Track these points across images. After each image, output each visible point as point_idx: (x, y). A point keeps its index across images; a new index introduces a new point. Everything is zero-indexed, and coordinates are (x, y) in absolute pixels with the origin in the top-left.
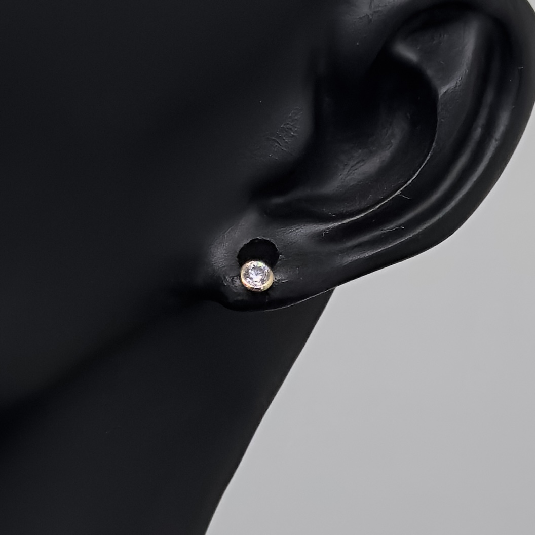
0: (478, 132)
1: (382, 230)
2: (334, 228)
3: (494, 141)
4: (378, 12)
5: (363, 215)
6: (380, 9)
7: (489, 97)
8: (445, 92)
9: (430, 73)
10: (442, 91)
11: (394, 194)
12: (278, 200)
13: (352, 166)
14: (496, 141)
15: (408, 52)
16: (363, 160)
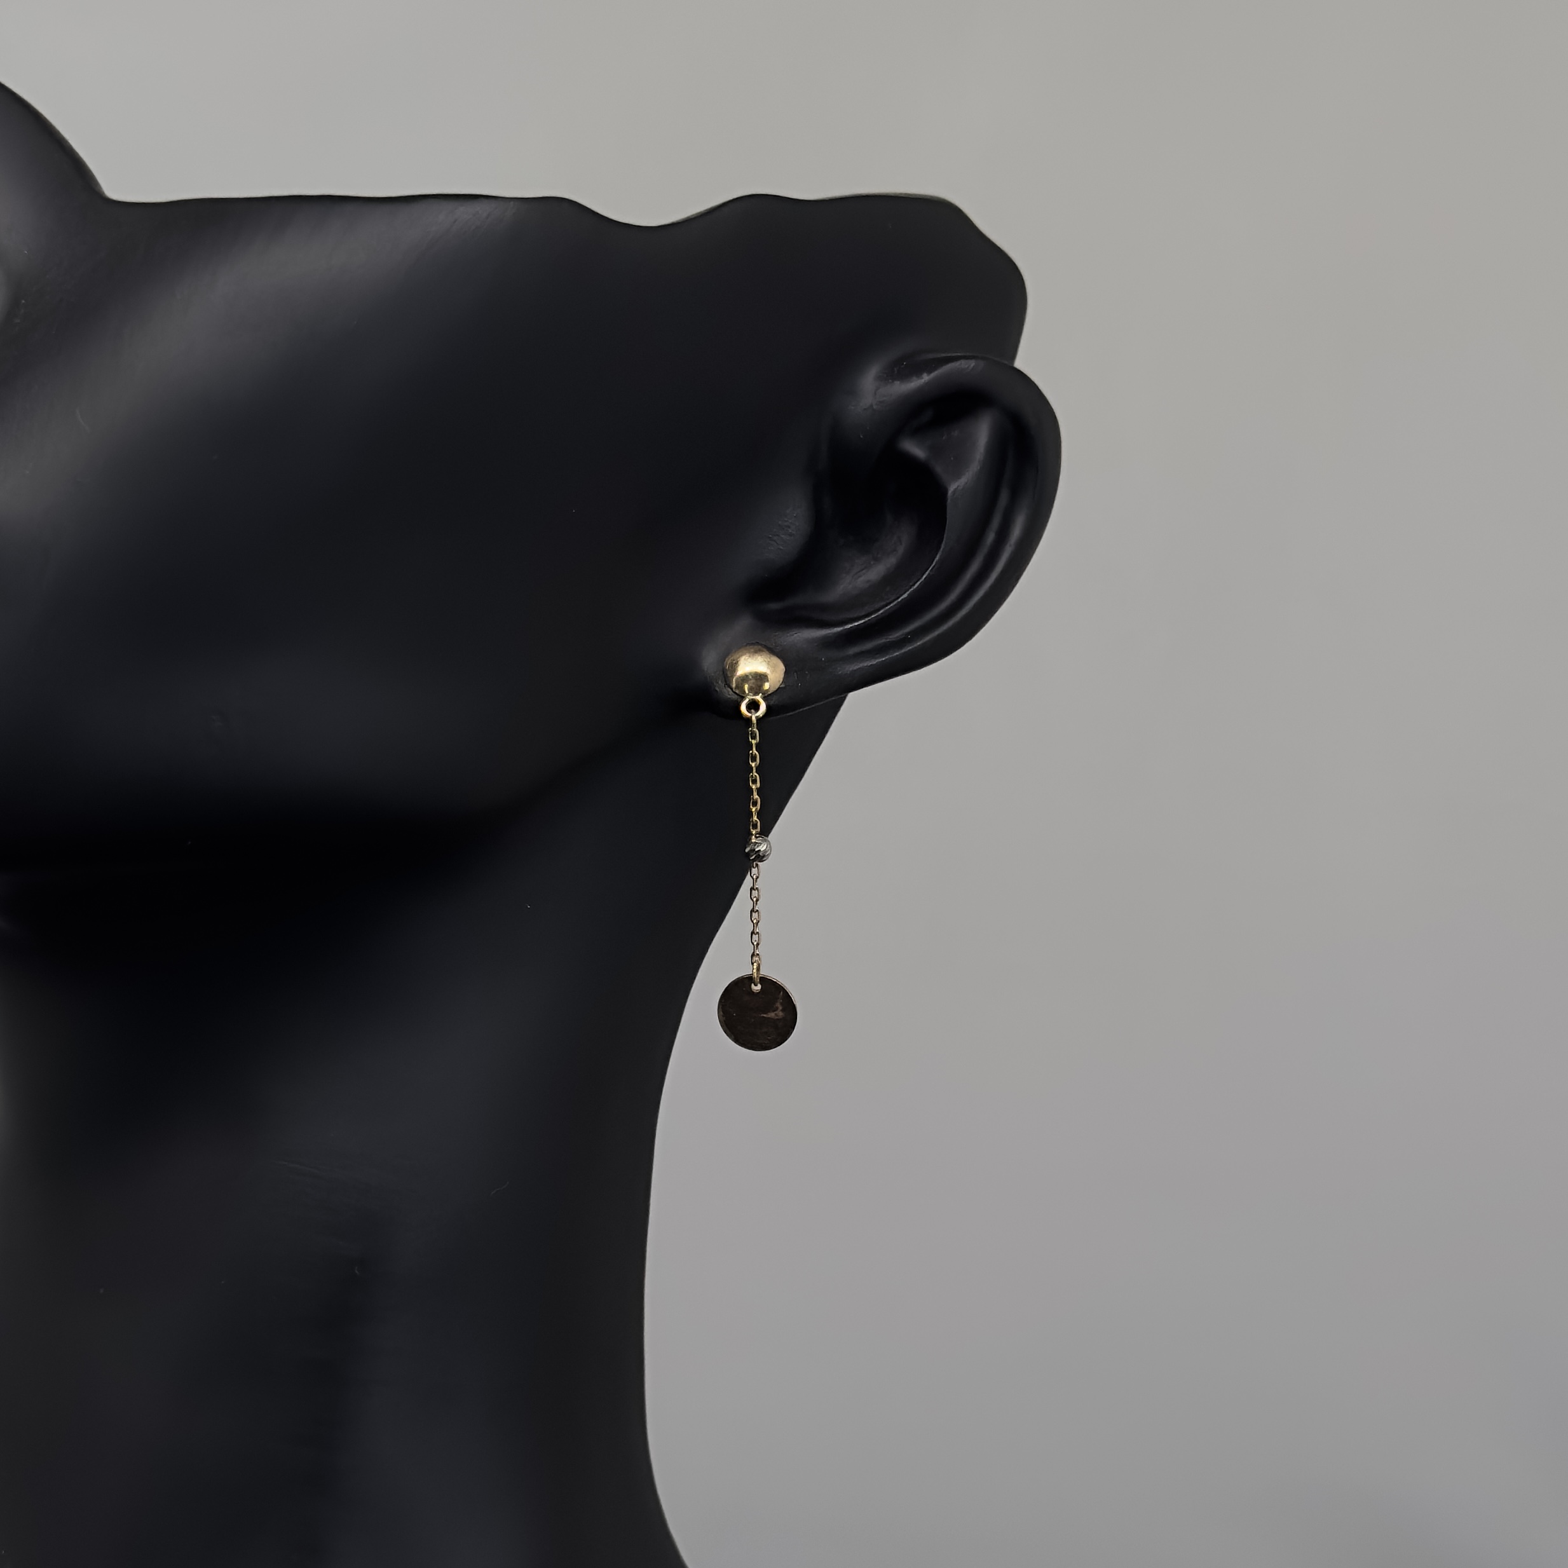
0: (990, 537)
1: (886, 639)
2: (835, 633)
3: (1008, 545)
4: (881, 402)
5: (867, 619)
6: (885, 398)
8: (956, 489)
9: (939, 469)
10: (951, 489)
11: (900, 598)
12: (774, 606)
13: (856, 573)
14: (1010, 546)
15: (915, 449)
16: (865, 568)
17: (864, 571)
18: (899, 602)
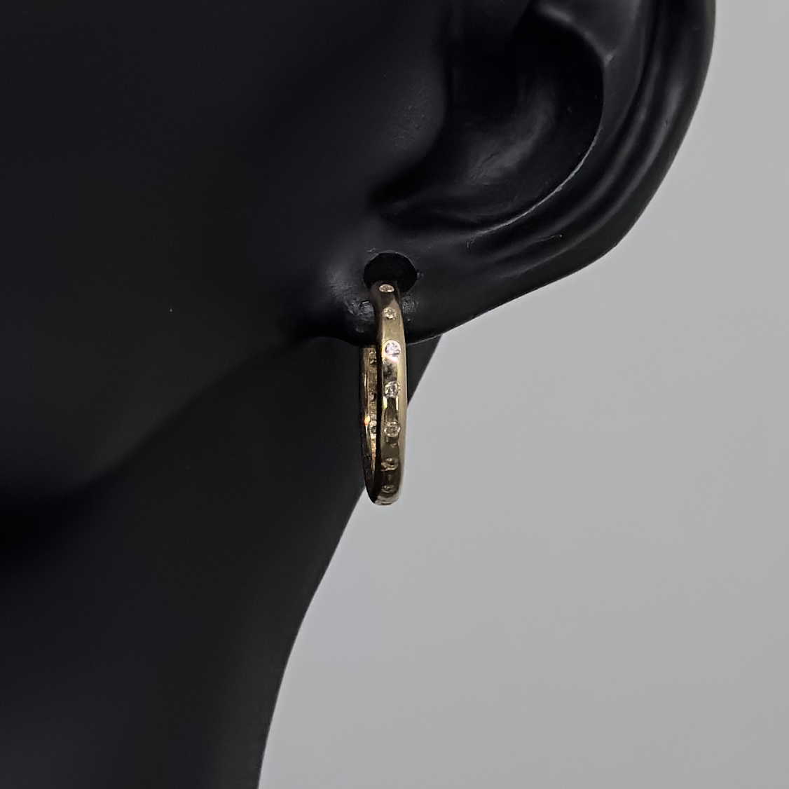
0: (642, 116)
2: (480, 237)
3: (665, 124)
5: (516, 219)
7: (656, 68)
8: (612, 60)
9: (589, 36)
11: (553, 191)
12: (401, 205)
14: (667, 124)
16: (497, 154)
17: (494, 157)
18: (552, 197)
